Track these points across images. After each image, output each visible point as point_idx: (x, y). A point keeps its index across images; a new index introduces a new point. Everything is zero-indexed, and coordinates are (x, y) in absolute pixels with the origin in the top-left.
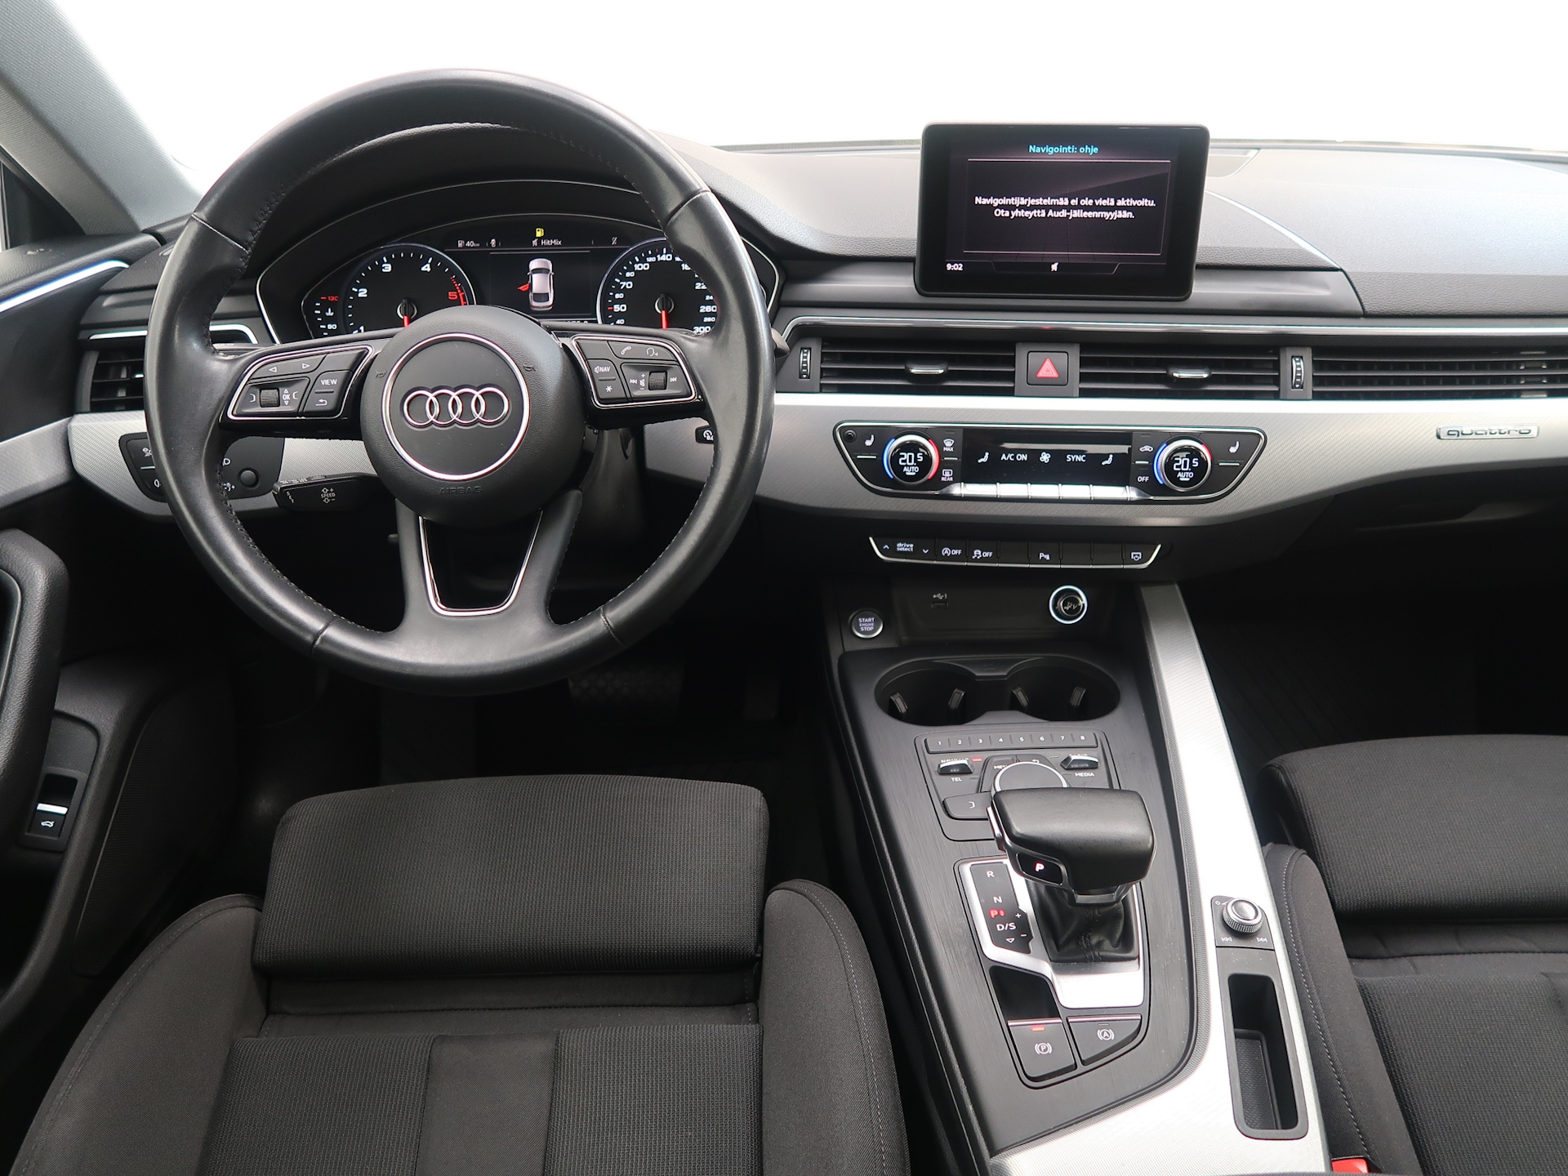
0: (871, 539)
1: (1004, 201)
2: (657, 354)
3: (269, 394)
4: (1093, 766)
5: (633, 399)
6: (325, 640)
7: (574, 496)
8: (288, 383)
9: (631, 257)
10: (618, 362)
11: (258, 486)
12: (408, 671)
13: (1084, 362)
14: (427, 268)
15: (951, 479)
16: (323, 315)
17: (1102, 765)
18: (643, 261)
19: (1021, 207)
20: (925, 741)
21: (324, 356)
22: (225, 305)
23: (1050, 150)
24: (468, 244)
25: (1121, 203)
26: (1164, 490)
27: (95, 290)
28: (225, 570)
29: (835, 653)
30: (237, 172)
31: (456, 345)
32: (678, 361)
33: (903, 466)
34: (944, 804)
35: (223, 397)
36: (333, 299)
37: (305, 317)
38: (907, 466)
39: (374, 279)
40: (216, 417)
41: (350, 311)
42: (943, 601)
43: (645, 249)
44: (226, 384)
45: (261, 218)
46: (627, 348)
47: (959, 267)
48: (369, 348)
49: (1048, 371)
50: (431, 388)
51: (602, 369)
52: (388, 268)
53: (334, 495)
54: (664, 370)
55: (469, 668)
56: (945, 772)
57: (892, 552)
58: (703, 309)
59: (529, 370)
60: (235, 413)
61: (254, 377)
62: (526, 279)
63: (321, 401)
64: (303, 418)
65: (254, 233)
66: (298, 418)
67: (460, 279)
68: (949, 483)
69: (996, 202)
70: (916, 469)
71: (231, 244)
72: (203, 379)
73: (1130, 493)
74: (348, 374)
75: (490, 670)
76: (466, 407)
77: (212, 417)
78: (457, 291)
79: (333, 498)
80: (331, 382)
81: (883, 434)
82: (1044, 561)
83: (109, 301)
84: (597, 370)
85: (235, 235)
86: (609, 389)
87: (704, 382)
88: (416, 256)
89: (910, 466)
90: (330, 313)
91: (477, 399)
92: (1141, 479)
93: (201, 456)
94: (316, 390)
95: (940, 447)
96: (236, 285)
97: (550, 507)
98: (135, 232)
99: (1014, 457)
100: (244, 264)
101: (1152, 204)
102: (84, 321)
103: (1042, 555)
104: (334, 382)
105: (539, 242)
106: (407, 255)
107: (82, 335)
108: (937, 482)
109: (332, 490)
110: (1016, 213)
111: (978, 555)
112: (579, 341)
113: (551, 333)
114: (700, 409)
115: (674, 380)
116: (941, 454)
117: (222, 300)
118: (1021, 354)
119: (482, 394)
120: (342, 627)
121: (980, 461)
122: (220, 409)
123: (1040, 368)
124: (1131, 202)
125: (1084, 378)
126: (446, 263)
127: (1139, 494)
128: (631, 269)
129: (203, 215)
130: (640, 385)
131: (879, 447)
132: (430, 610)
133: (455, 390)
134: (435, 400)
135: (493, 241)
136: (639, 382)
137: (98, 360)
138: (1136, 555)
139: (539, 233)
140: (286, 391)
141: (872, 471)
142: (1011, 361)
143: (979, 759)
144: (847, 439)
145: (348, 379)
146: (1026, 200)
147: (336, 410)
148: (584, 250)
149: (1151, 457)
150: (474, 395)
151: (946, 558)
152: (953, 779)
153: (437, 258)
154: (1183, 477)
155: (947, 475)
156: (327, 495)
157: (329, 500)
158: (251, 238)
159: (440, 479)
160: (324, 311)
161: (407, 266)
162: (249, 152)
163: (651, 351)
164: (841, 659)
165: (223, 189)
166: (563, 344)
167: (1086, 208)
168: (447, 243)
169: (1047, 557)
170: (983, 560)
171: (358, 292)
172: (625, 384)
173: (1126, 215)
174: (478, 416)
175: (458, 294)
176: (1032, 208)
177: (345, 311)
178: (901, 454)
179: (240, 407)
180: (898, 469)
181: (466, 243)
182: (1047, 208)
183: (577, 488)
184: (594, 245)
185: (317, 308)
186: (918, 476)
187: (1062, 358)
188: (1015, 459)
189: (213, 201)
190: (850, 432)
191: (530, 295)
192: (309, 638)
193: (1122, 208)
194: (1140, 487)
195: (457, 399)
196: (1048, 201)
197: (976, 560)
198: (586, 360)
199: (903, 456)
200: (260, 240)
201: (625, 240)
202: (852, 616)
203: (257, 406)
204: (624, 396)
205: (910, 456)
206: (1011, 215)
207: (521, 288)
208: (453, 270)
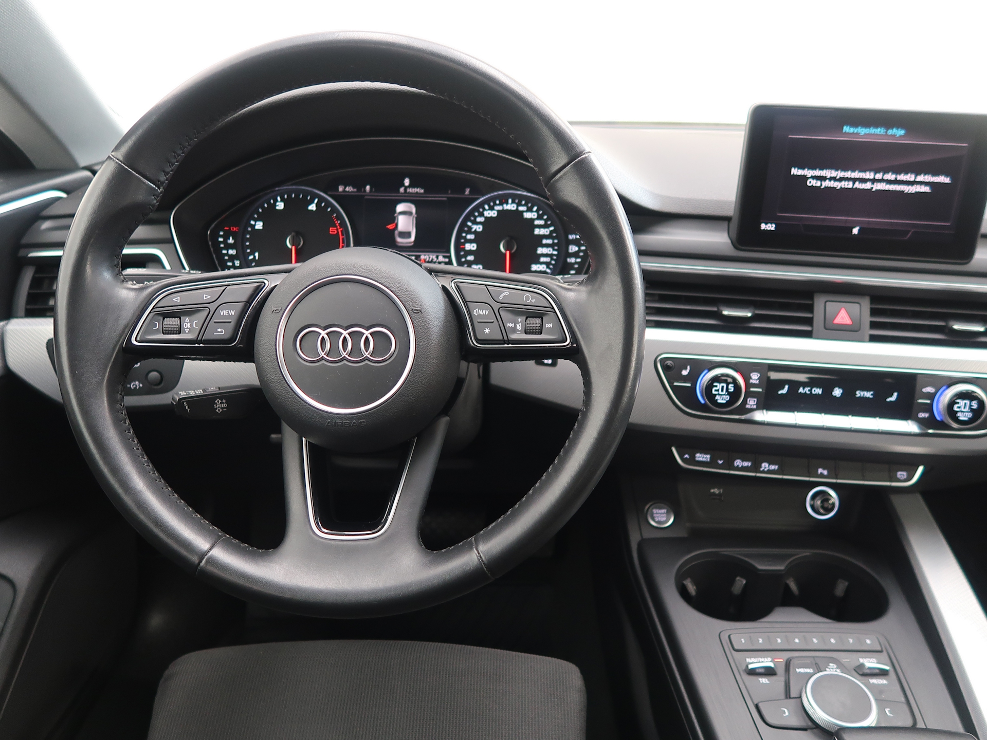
0: (674, 449)
1: (817, 173)
2: (533, 301)
3: (172, 322)
4: (883, 673)
5: (509, 342)
6: (211, 561)
7: (444, 421)
8: (190, 312)
9: (481, 205)
10: (496, 306)
11: (162, 385)
12: (288, 596)
13: (874, 312)
14: (312, 207)
15: (755, 407)
16: (225, 242)
17: (892, 674)
18: (491, 208)
19: (831, 179)
20: (729, 637)
21: (225, 287)
22: (141, 232)
23: (862, 131)
24: (347, 189)
25: (921, 178)
26: (942, 425)
27: (36, 214)
28: (120, 491)
29: (635, 539)
30: (154, 118)
31: (349, 285)
32: (553, 308)
33: (716, 395)
34: (757, 707)
35: (128, 324)
36: (235, 229)
37: (210, 243)
38: (719, 394)
39: (269, 215)
40: (120, 343)
41: (248, 240)
42: (719, 495)
43: (493, 199)
44: (132, 311)
45: (174, 160)
46: (505, 294)
47: (771, 227)
48: (266, 282)
49: (842, 318)
50: (323, 325)
51: (481, 312)
52: (280, 206)
53: (225, 405)
54: (540, 316)
55: (346, 594)
56: (752, 673)
57: (692, 461)
58: (540, 251)
59: (417, 312)
60: (138, 339)
61: (159, 305)
62: (393, 219)
63: (219, 330)
64: (201, 345)
65: (166, 173)
66: (197, 345)
67: (339, 217)
68: (752, 410)
69: (809, 173)
70: (727, 398)
71: (144, 183)
72: (111, 306)
73: (910, 427)
74: (245, 305)
75: (366, 598)
76: (356, 345)
77: (117, 342)
78: (337, 227)
79: (224, 408)
80: (229, 313)
81: (699, 367)
82: (822, 476)
83: (46, 225)
84: (475, 312)
85: (148, 174)
86: (487, 331)
87: (579, 329)
88: (305, 197)
89: (721, 395)
90: (231, 241)
91: (367, 338)
92: (922, 415)
93: (103, 379)
94: (214, 320)
95: (747, 379)
96: (152, 215)
97: (423, 434)
98: (75, 168)
99: (810, 391)
100: (156, 201)
101: (947, 180)
102: (24, 241)
103: (820, 471)
104: (232, 313)
105: (405, 190)
106: (297, 196)
107: (22, 253)
108: (743, 410)
109: (224, 401)
110: (827, 184)
111: (765, 468)
112: (458, 284)
113: (431, 274)
114: (575, 354)
115: (549, 325)
116: (748, 385)
117: (139, 227)
118: (819, 303)
119: (371, 334)
120: (229, 547)
121: (780, 392)
122: (124, 335)
123: (838, 314)
124: (928, 178)
125: (874, 325)
126: (328, 204)
127: (920, 428)
128: (481, 215)
129: (120, 155)
130: (517, 329)
131: (693, 378)
132: (311, 533)
133: (346, 329)
134: (326, 337)
135: (368, 188)
136: (515, 326)
137: (35, 273)
138: (902, 474)
139: (407, 182)
140: (187, 319)
141: (687, 397)
142: (810, 308)
143: (781, 659)
144: (666, 368)
145: (245, 310)
146: (836, 173)
147: (232, 339)
148: (443, 197)
149: (931, 396)
150: (363, 334)
151: (738, 469)
152: (760, 680)
153: (321, 199)
154: (962, 417)
155: (752, 402)
156: (220, 406)
157: (221, 410)
158: (163, 178)
159: (327, 412)
160: (226, 238)
161: (296, 205)
162: (166, 99)
163: (527, 298)
164: (640, 545)
165: (140, 132)
166: (442, 286)
167: (889, 182)
168: (330, 187)
169: (825, 472)
170: (769, 472)
171: (255, 225)
172: (503, 328)
173: (926, 189)
174: (367, 354)
175: (337, 230)
176: (841, 179)
177: (244, 240)
178: (715, 384)
179: (145, 333)
180: (710, 396)
181: (345, 188)
182: (854, 180)
183: (447, 415)
184: (451, 194)
185: (221, 236)
186: (728, 404)
187: (855, 308)
188: (811, 392)
189: (130, 143)
190: (669, 363)
191: (396, 233)
192: (195, 559)
193: (921, 183)
194: (921, 422)
195: (348, 336)
196: (856, 175)
197: (763, 472)
198: (465, 302)
199: (716, 386)
200: (172, 181)
201: (478, 191)
202: (647, 507)
203: (160, 333)
204: (501, 338)
205: (723, 387)
206: (821, 185)
207: (389, 227)
208: (334, 210)
